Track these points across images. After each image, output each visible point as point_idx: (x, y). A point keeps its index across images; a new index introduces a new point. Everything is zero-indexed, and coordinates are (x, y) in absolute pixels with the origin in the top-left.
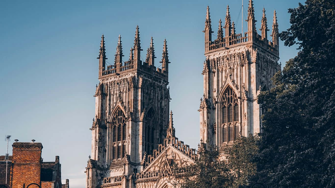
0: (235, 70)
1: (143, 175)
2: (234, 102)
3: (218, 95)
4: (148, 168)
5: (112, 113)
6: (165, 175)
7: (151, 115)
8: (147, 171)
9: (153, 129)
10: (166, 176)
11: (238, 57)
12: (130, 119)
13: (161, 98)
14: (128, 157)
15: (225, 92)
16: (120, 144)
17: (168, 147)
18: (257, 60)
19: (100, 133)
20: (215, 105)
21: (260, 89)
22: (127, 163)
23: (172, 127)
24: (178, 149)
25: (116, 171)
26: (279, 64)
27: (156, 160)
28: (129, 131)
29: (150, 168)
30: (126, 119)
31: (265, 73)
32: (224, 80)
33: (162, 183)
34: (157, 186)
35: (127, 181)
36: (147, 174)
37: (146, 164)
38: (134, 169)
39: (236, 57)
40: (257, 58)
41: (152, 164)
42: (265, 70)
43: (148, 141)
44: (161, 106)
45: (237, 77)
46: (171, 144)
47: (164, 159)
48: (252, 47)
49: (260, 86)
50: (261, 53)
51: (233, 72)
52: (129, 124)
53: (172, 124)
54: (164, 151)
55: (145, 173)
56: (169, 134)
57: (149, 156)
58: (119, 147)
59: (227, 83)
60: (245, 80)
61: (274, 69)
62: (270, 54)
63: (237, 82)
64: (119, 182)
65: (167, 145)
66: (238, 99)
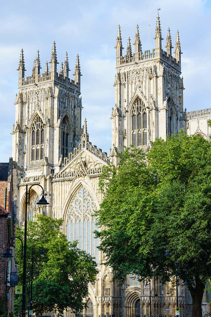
0: (144, 83)
1: (60, 175)
2: (143, 111)
3: (128, 105)
4: (64, 169)
5: (31, 120)
6: (80, 175)
7: (65, 122)
8: (63, 171)
9: (67, 134)
10: (81, 176)
11: (147, 71)
12: (48, 125)
13: (75, 107)
14: (47, 159)
15: (135, 102)
16: (38, 148)
17: (83, 151)
18: (163, 74)
19: (20, 137)
20: (125, 113)
21: (166, 100)
22: (46, 164)
23: (87, 133)
24: (92, 153)
25: (35, 171)
26: (181, 78)
27: (71, 162)
28: (47, 136)
29: (66, 169)
30: (44, 125)
31: (170, 86)
32: (134, 91)
33: (77, 182)
34: (72, 185)
35: (46, 180)
36: (64, 174)
37: (62, 165)
38: (52, 170)
39: (145, 71)
41: (68, 165)
42: (169, 83)
43: (63, 145)
44: (74, 114)
45: (145, 89)
46: (85, 148)
47: (79, 161)
48: (159, 62)
49: (167, 97)
50: (166, 68)
51: (142, 84)
52: (47, 129)
53: (86, 130)
54: (79, 154)
55: (62, 173)
56: (83, 139)
57: (65, 158)
58: (37, 150)
59: (136, 94)
60: (153, 92)
61: (177, 82)
62: (173, 69)
63: (146, 93)
64: (38, 181)
65: (82, 149)
66: (146, 109)
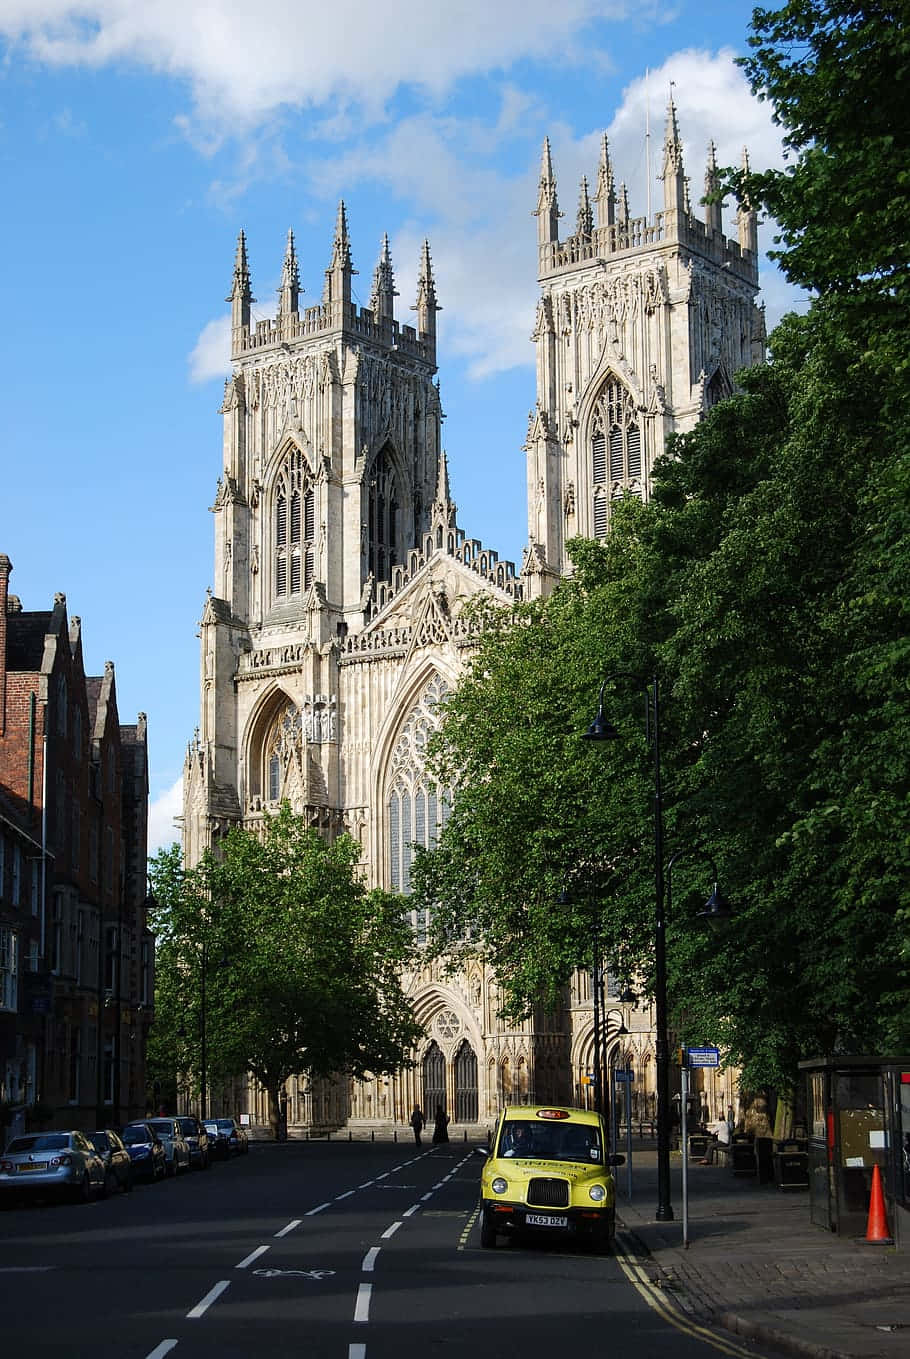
0: (628, 327)
1: (364, 641)
2: (627, 421)
3: (580, 402)
4: (379, 619)
5: (273, 460)
6: (428, 639)
7: (385, 465)
8: (376, 628)
9: (394, 506)
10: (431, 642)
11: (637, 286)
12: (325, 477)
13: (417, 415)
14: (320, 587)
15: (601, 391)
16: (298, 552)
17: (436, 559)
18: (691, 295)
19: (236, 521)
20: (569, 430)
21: (702, 381)
22: (319, 605)
23: (448, 499)
24: (466, 563)
25: (288, 630)
26: (758, 307)
27: (401, 595)
28: (321, 514)
29: (384, 621)
30: (313, 477)
31: (717, 334)
32: (596, 354)
33: (418, 663)
34: (404, 672)
35: (318, 658)
36: (377, 639)
37: (372, 609)
38: (339, 625)
39: (631, 287)
40: (691, 290)
41: (391, 607)
42: (716, 325)
43: (380, 541)
44: (416, 439)
45: (634, 348)
46: (445, 549)
47: (424, 594)
48: (676, 256)
49: (702, 373)
50: (704, 273)
51: (623, 330)
52: (321, 492)
53: (447, 492)
54: (425, 570)
55: (370, 635)
56: (439, 519)
57: (379, 586)
58: (294, 561)
59: (604, 366)
60: (657, 356)
61: (744, 321)
62: (729, 278)
63: (635, 362)
64: (296, 663)
65: (435, 551)
66: (639, 412)
